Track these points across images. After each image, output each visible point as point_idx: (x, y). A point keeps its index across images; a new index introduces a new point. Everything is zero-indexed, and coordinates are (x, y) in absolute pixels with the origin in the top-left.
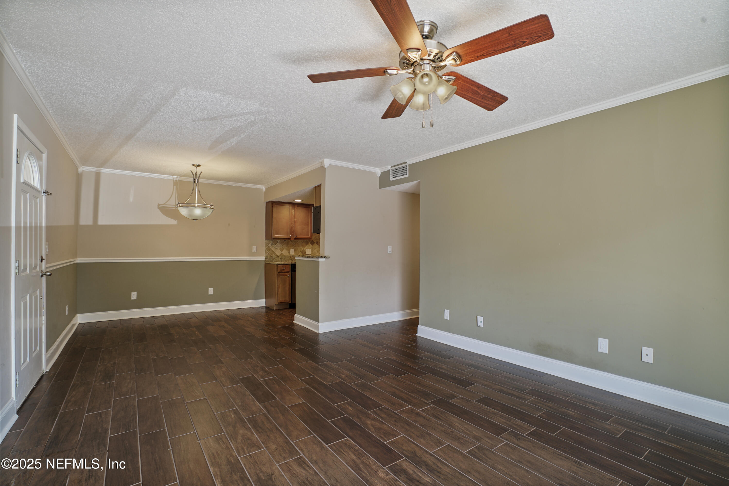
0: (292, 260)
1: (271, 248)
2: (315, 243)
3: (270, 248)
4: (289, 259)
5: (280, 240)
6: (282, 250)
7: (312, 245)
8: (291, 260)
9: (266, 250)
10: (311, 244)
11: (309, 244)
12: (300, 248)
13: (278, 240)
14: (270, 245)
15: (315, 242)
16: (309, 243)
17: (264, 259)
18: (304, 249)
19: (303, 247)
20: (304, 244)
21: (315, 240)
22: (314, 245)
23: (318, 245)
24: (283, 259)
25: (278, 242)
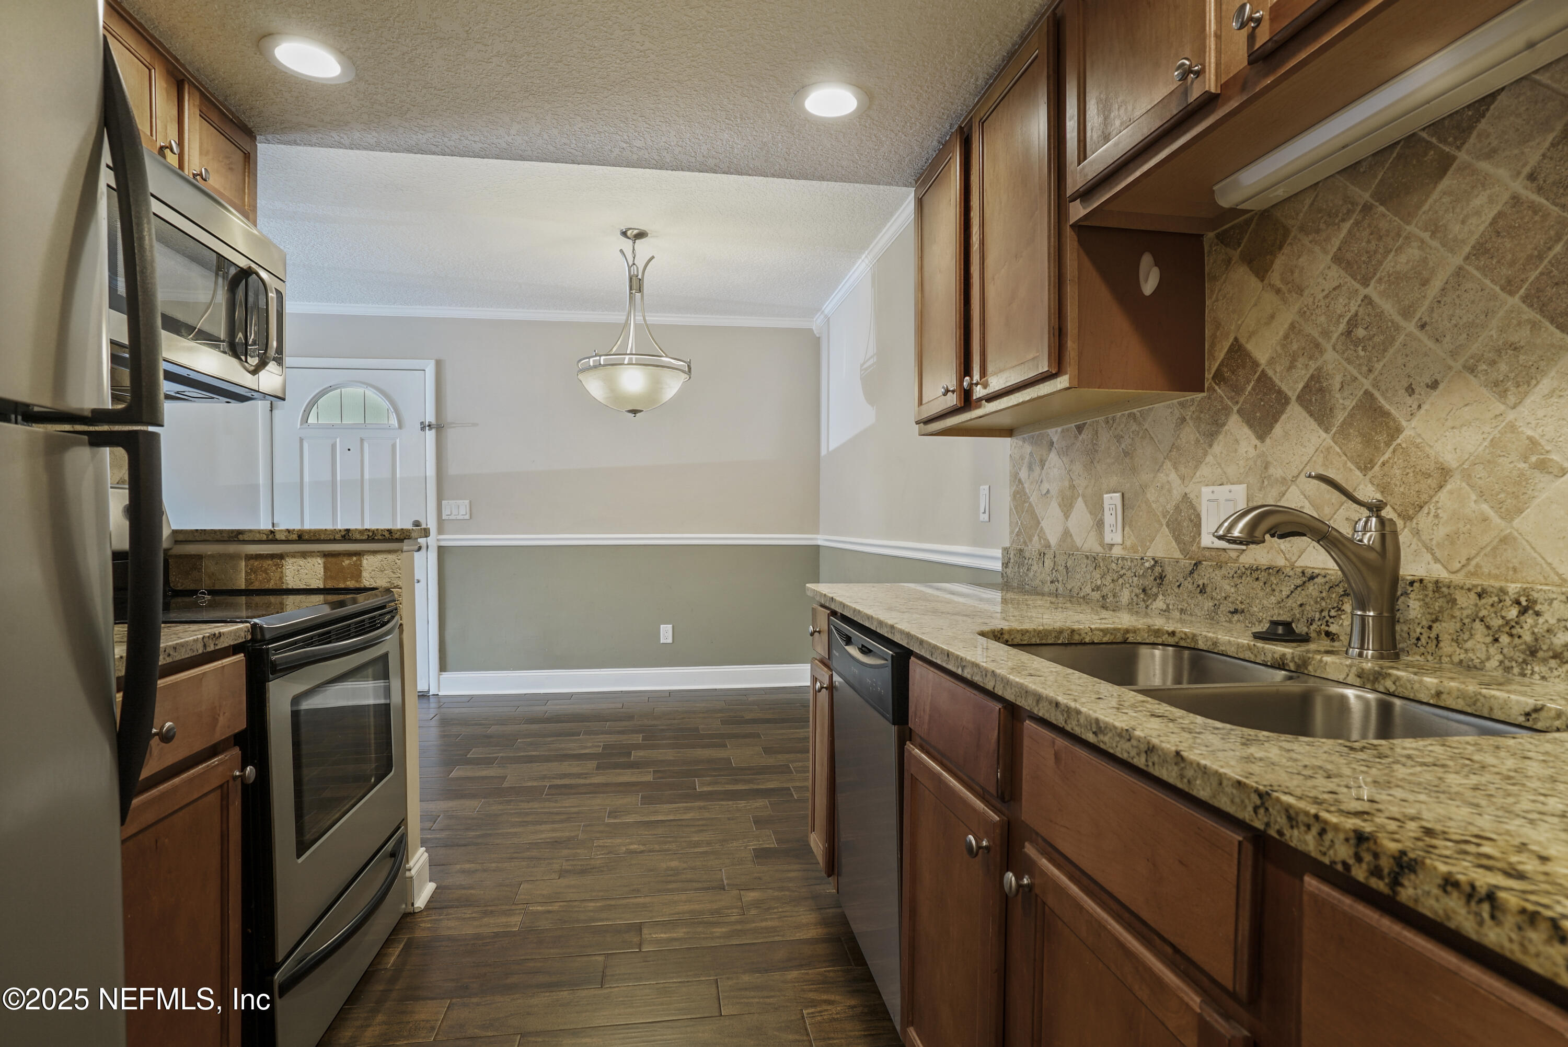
0: (1105, 590)
1: (1027, 491)
2: (1295, 411)
3: (1025, 494)
4: (1089, 577)
5: (1059, 429)
6: (1067, 507)
7: (1261, 438)
8: (1098, 588)
9: (1011, 509)
10: (1250, 422)
11: (1236, 427)
12: (1162, 477)
13: (1054, 430)
14: (1023, 474)
15: (1292, 385)
16: (1227, 416)
17: (997, 566)
18: (1191, 489)
19: (1182, 469)
20: (1189, 434)
21: (1291, 367)
22: (1278, 430)
23: (1327, 430)
24: (1060, 579)
25: (1055, 440)
